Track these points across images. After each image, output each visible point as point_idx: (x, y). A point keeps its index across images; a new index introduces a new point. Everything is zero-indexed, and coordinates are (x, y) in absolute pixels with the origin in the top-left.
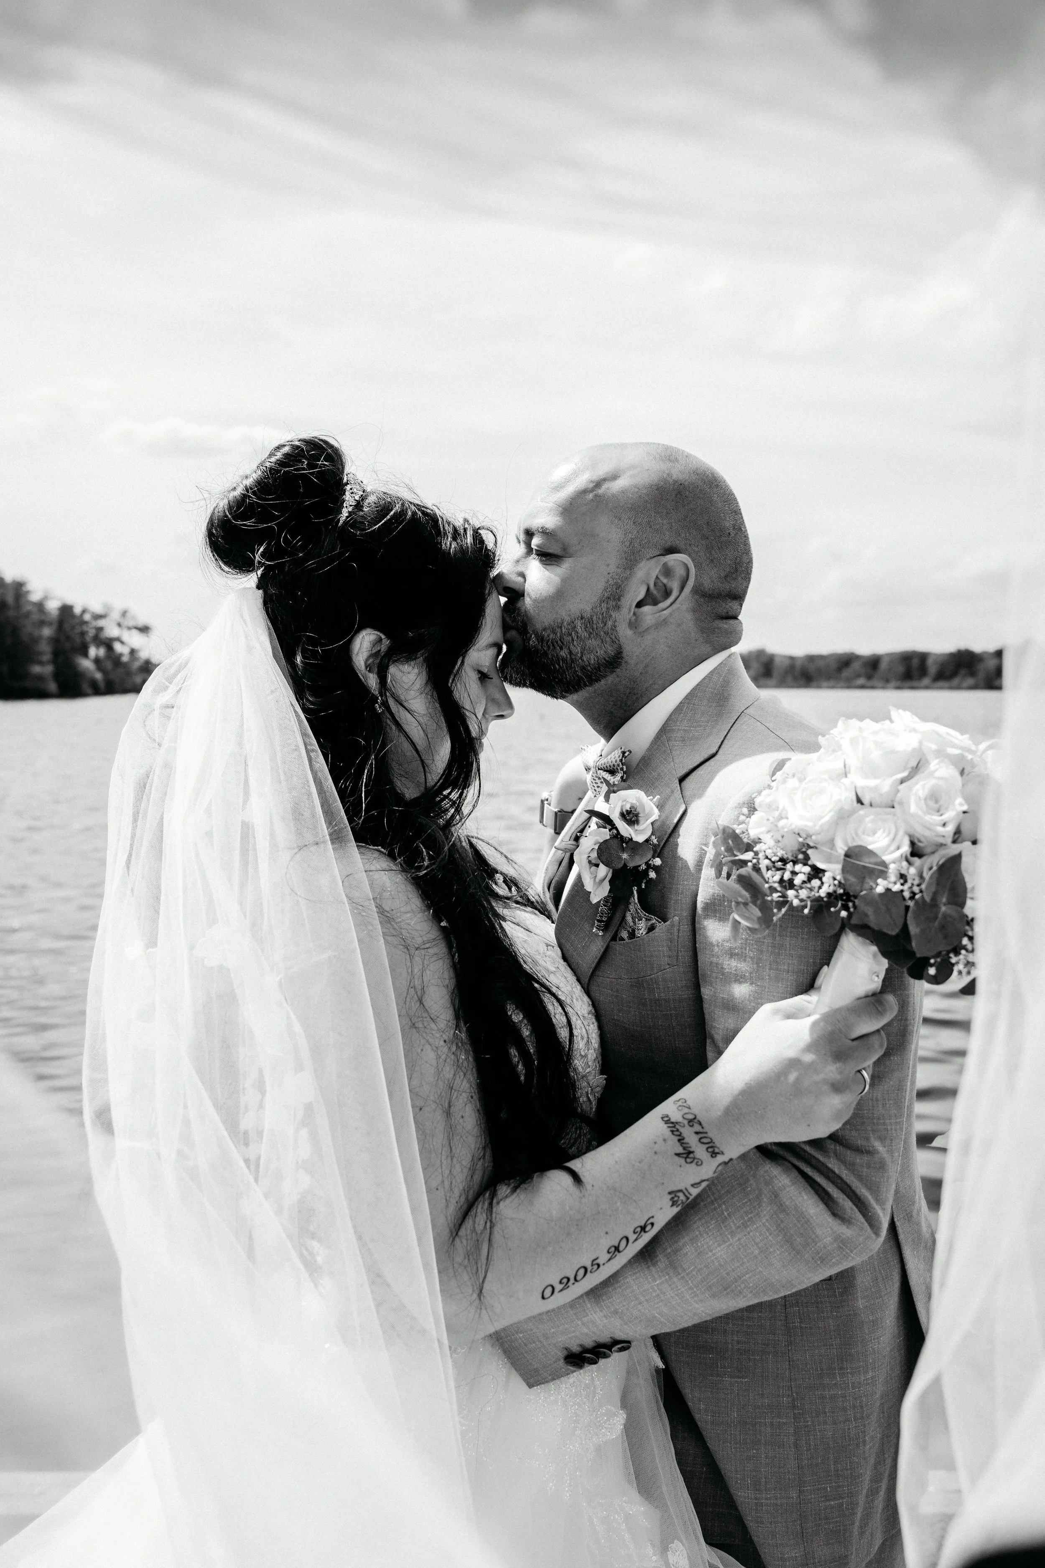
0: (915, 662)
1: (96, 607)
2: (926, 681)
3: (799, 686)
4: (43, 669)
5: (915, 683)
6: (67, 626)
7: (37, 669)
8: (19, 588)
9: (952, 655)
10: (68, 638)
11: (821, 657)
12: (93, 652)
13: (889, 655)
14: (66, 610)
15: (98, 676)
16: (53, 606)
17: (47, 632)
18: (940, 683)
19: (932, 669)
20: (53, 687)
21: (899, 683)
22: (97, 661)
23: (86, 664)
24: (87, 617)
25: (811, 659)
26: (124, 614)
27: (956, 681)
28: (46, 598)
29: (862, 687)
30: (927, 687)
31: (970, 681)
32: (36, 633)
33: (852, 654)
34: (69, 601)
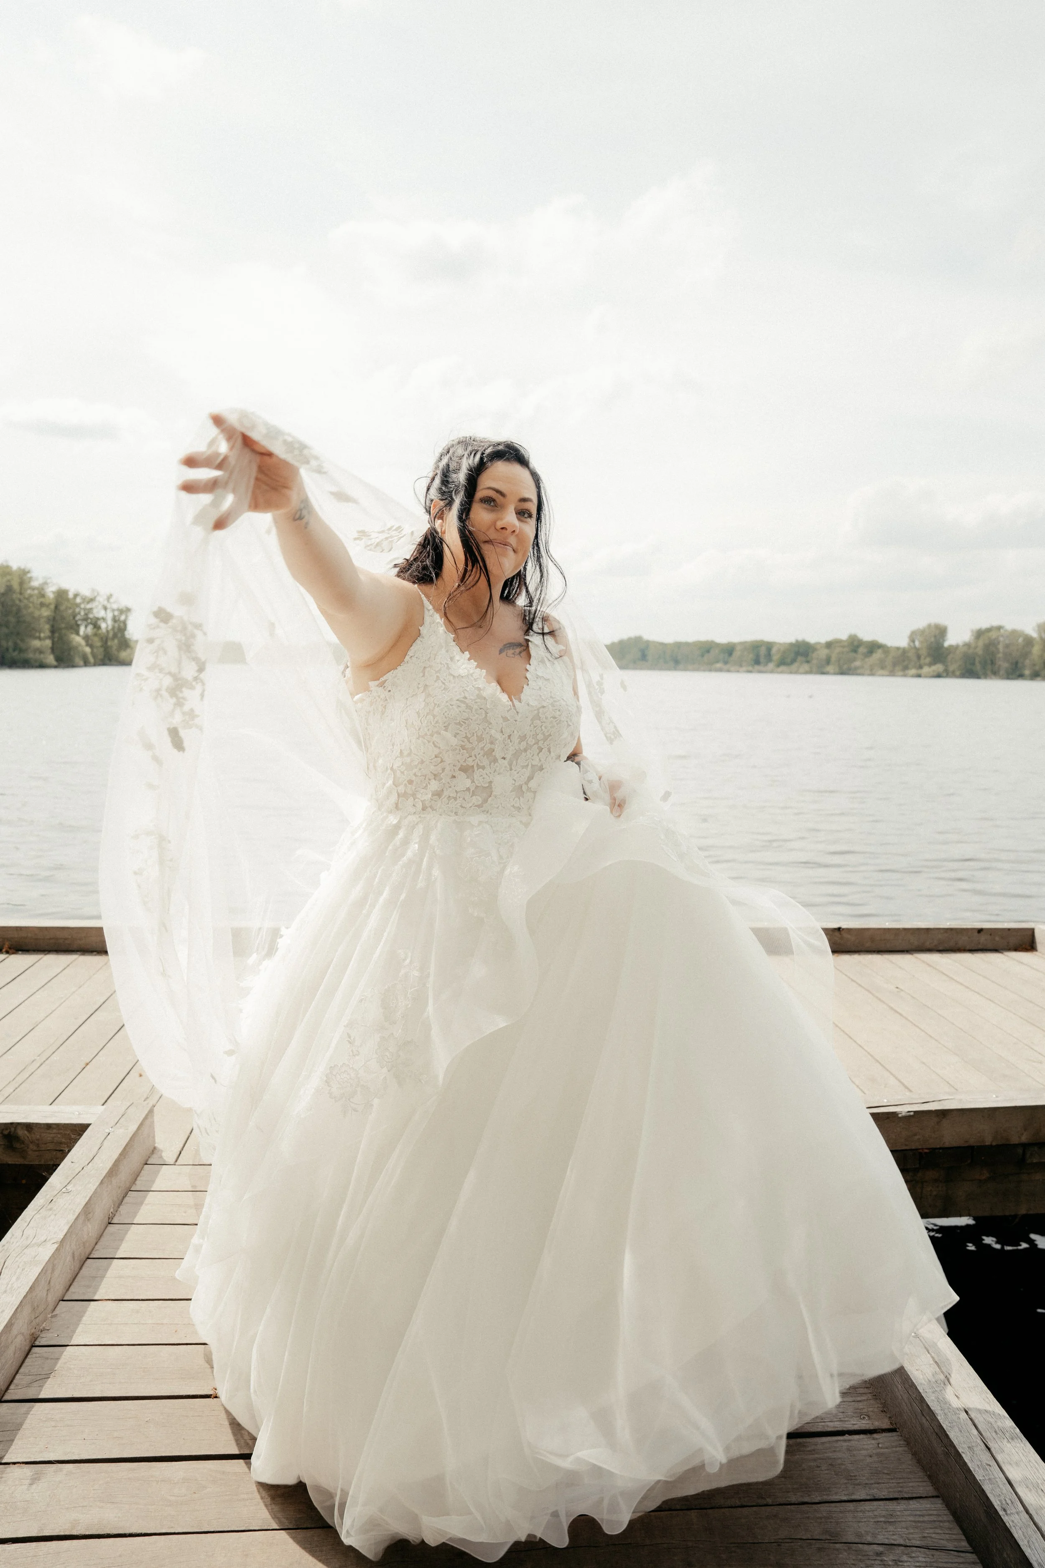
0: (763, 651)
1: (86, 592)
2: (771, 666)
3: (669, 669)
4: (42, 643)
5: (761, 668)
6: (62, 608)
7: (36, 643)
8: (23, 575)
9: (791, 645)
10: (63, 618)
11: (687, 644)
12: (82, 630)
13: (741, 643)
14: (61, 594)
15: (88, 650)
16: (50, 592)
17: (46, 613)
18: (782, 668)
19: (776, 657)
20: (51, 659)
21: (750, 668)
22: (86, 638)
23: (77, 640)
24: (78, 600)
25: (678, 645)
26: (109, 598)
27: (794, 667)
28: (46, 583)
29: (720, 670)
30: (772, 672)
31: (806, 667)
32: (37, 613)
33: (712, 642)
34: (65, 585)
